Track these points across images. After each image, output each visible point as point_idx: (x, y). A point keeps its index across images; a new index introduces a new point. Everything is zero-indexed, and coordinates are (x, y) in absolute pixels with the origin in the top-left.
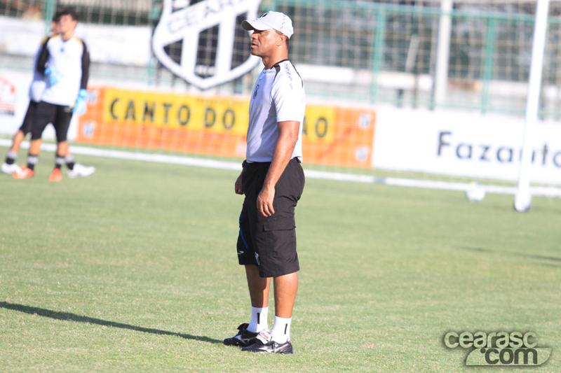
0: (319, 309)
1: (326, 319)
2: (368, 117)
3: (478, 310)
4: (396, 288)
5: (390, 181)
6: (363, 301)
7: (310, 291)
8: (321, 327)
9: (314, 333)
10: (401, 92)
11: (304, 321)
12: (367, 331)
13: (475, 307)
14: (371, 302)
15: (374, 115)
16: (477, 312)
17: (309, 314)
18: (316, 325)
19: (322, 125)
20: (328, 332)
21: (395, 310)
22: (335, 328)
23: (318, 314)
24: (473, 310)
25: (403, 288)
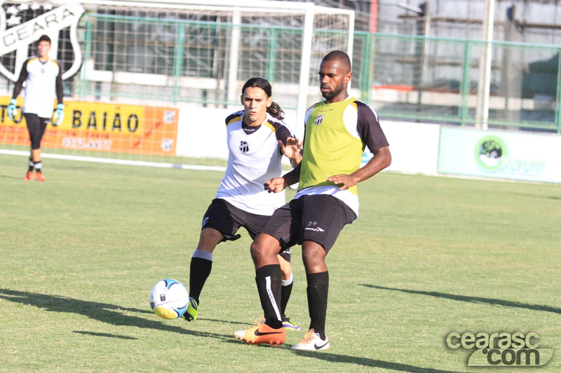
0: (109, 273)
1: (113, 282)
2: (173, 114)
3: (245, 272)
4: (178, 255)
5: (185, 167)
6: (148, 267)
7: (104, 259)
8: (108, 289)
9: (101, 294)
10: (205, 93)
11: (94, 285)
12: (147, 292)
13: (242, 270)
14: (155, 267)
15: (177, 112)
16: (243, 275)
17: (100, 278)
18: (104, 288)
19: (133, 121)
20: (113, 293)
21: (174, 273)
22: (120, 290)
23: (108, 278)
24: (240, 272)
25: (184, 255)
